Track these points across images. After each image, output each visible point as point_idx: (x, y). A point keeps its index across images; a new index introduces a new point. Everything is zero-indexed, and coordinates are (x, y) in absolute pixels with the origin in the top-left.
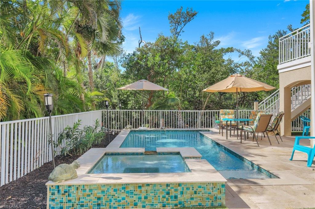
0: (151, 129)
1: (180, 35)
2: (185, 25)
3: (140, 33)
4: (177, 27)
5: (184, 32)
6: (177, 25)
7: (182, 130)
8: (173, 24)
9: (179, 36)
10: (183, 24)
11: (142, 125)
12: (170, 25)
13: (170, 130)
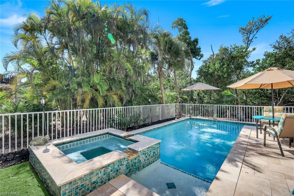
0: (205, 119)
1: (253, 42)
2: (257, 32)
3: (212, 50)
4: (249, 36)
5: (257, 38)
6: (249, 34)
7: (232, 122)
8: (245, 35)
9: (251, 43)
10: (255, 32)
11: (199, 115)
12: (243, 36)
13: (221, 121)
